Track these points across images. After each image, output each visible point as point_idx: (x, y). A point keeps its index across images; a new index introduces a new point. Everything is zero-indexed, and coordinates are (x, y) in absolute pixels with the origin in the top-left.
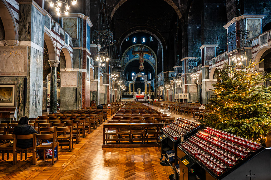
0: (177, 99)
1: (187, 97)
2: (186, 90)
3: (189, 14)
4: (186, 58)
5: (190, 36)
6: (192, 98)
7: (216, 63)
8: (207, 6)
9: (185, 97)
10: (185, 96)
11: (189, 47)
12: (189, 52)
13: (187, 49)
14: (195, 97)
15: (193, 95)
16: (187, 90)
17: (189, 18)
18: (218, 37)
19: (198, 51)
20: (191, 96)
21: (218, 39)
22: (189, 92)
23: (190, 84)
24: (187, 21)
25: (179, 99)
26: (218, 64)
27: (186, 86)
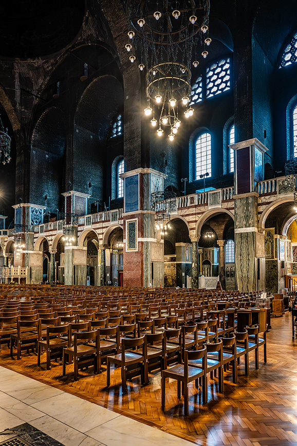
0: (7, 277)
1: (26, 274)
2: (23, 261)
3: (36, 129)
4: (26, 205)
5: (34, 168)
6: (33, 276)
7: (93, 223)
8: (77, 131)
9: (23, 275)
10: (23, 272)
11: (33, 187)
12: (32, 194)
13: (29, 189)
14: (38, 275)
15: (36, 271)
16: (26, 262)
17: (34, 136)
18: (90, 183)
19: (46, 196)
20: (32, 271)
21: (90, 187)
22: (29, 265)
23: (32, 252)
24: (30, 140)
25: (12, 278)
26: (98, 226)
27: (24, 254)
